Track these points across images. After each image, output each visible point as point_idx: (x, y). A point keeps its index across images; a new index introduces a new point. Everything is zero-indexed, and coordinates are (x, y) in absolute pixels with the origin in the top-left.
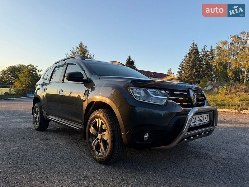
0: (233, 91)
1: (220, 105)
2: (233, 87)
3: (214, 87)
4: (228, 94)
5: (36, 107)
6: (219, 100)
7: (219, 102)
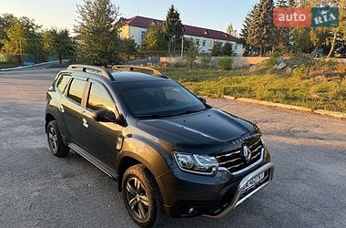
0: (311, 73)
1: (290, 98)
2: (313, 67)
3: (287, 64)
4: (303, 78)
5: (51, 126)
6: (291, 89)
7: (290, 94)
